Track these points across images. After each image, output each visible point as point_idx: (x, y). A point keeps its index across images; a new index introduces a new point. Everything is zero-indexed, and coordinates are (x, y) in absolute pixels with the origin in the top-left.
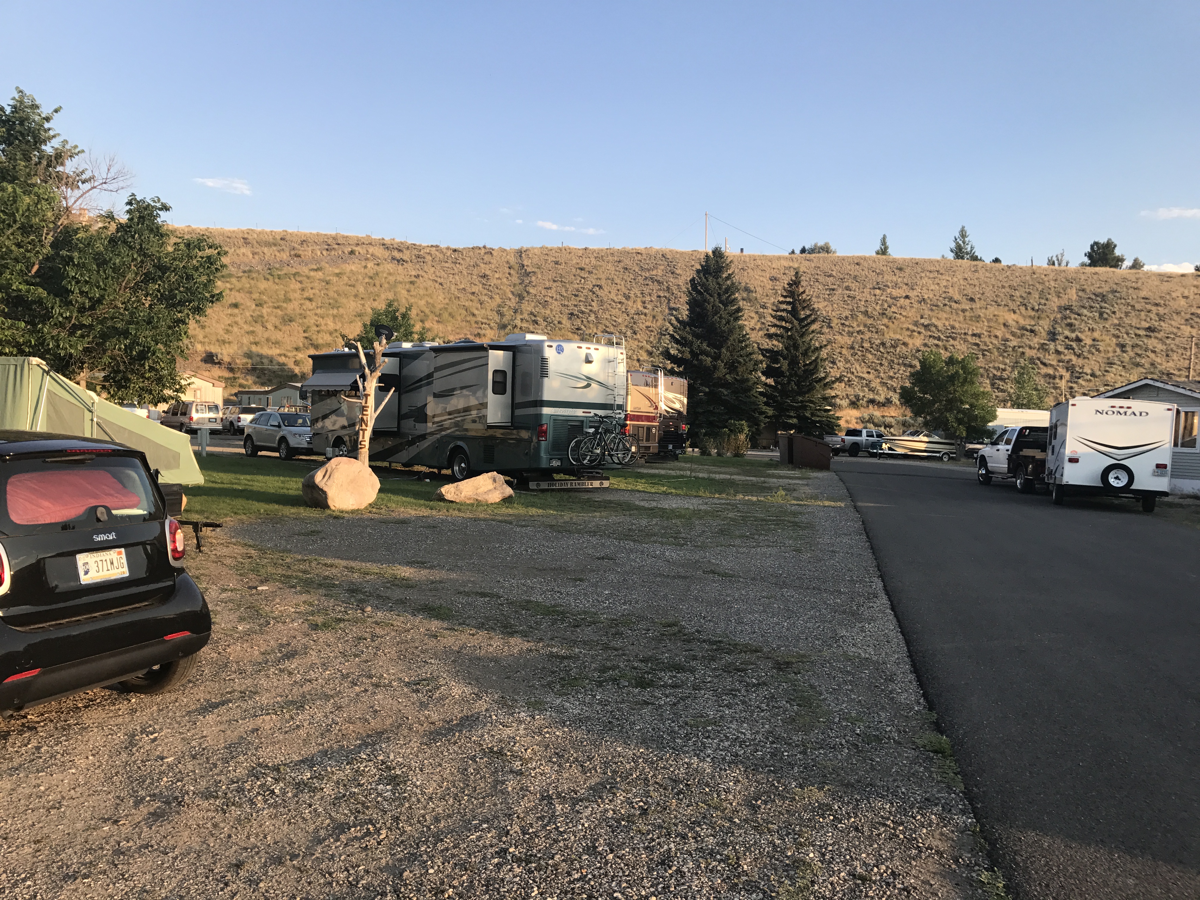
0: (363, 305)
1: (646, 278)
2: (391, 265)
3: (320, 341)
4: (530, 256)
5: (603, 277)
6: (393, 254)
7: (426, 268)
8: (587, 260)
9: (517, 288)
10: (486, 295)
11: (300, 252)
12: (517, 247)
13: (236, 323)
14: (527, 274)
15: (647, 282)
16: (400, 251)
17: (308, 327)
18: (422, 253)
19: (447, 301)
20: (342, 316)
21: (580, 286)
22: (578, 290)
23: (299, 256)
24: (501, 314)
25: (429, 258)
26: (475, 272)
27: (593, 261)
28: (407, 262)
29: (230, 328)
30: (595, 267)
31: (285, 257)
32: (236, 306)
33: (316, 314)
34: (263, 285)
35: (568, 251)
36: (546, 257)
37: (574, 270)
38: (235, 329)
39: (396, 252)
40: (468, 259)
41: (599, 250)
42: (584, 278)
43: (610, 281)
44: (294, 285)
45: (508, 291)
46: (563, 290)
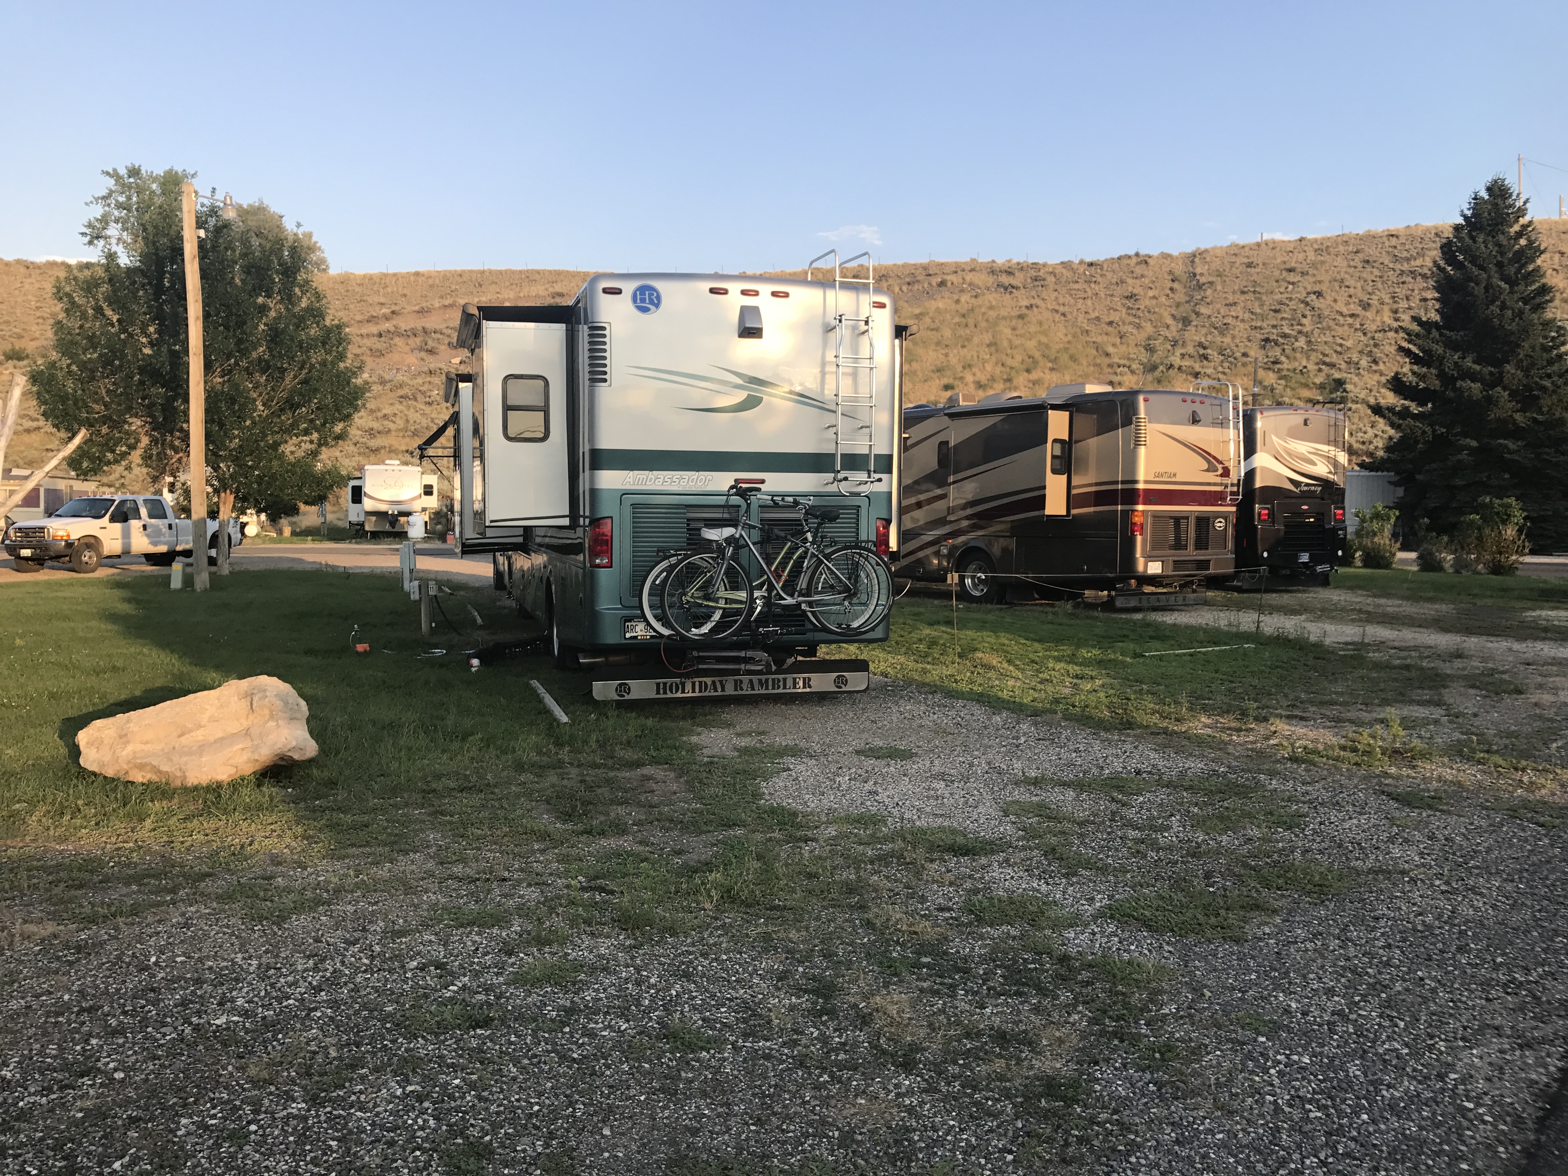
1: (1402, 273)
2: (995, 295)
4: (1208, 259)
5: (1326, 278)
6: (1000, 279)
7: (1044, 295)
8: (1301, 257)
9: (1182, 309)
10: (1130, 323)
12: (1190, 249)
14: (1200, 286)
15: (1404, 279)
16: (1009, 273)
18: (1041, 274)
19: (1070, 337)
21: (1286, 295)
22: (1281, 303)
24: (1150, 349)
25: (1051, 279)
26: (1119, 291)
27: (1311, 256)
28: (1017, 288)
30: (1314, 265)
35: (1271, 246)
36: (1233, 259)
37: (1277, 273)
39: (1004, 275)
40: (1109, 275)
41: (1324, 239)
42: (1293, 284)
43: (1336, 285)
45: (1166, 314)
46: (1257, 304)
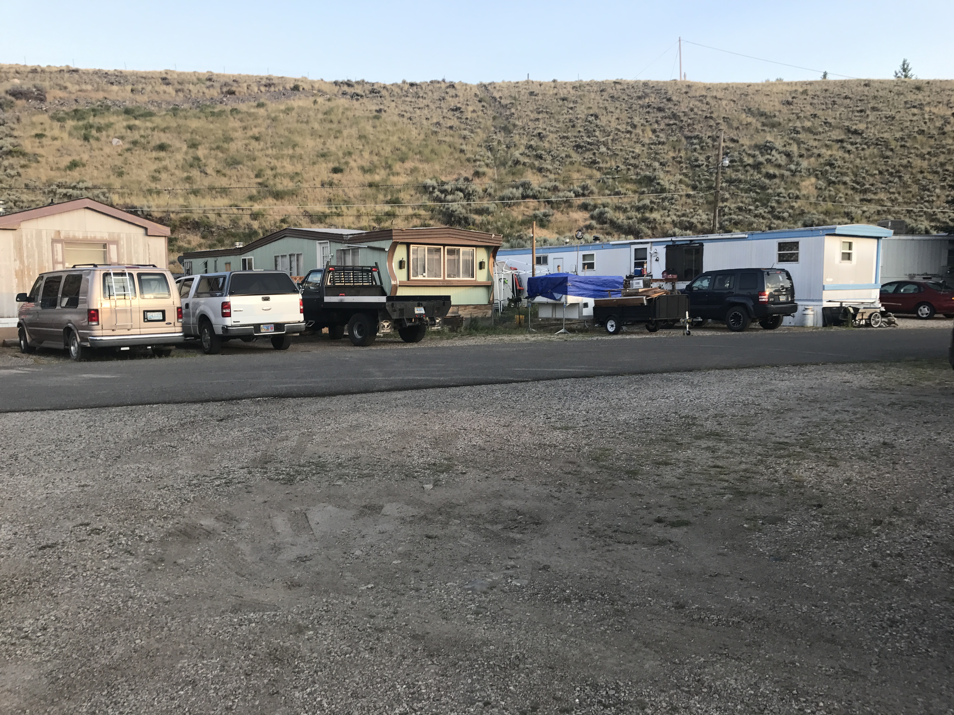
0: (324, 143)
2: (344, 100)
3: (280, 187)
4: (499, 89)
6: (344, 89)
7: (385, 103)
9: (498, 121)
11: (234, 89)
12: (479, 81)
13: (165, 168)
14: (504, 106)
16: (350, 85)
17: (261, 170)
18: (375, 88)
19: (423, 136)
20: (301, 157)
23: (232, 93)
24: (493, 150)
25: (385, 93)
26: (444, 105)
28: (361, 96)
29: (157, 175)
31: (216, 94)
32: (162, 147)
33: (267, 156)
34: (194, 124)
36: (517, 89)
37: (555, 101)
38: (164, 176)
39: (346, 87)
40: (430, 93)
44: (234, 123)
46: (554, 121)
